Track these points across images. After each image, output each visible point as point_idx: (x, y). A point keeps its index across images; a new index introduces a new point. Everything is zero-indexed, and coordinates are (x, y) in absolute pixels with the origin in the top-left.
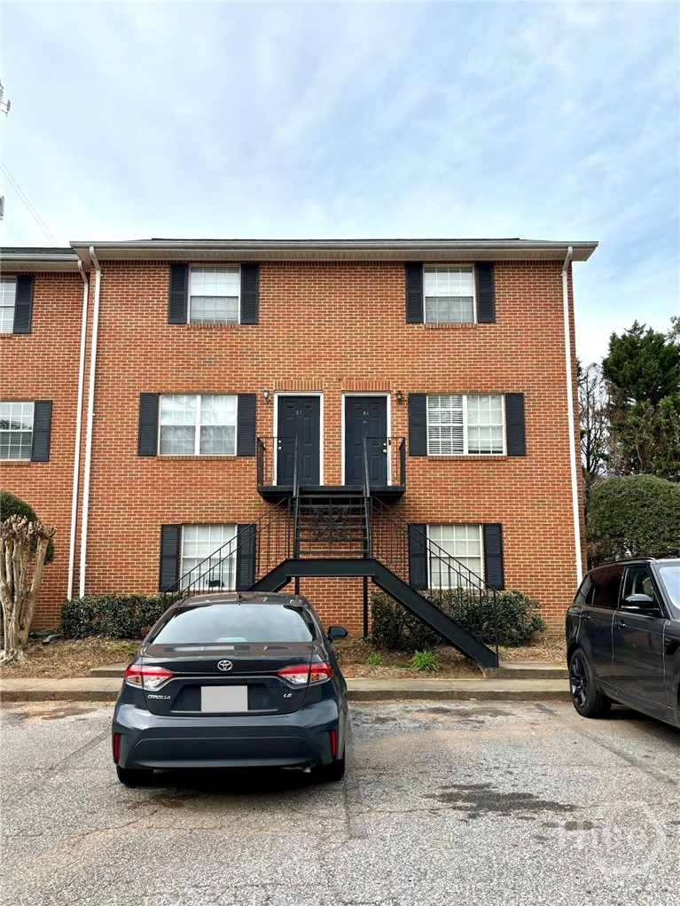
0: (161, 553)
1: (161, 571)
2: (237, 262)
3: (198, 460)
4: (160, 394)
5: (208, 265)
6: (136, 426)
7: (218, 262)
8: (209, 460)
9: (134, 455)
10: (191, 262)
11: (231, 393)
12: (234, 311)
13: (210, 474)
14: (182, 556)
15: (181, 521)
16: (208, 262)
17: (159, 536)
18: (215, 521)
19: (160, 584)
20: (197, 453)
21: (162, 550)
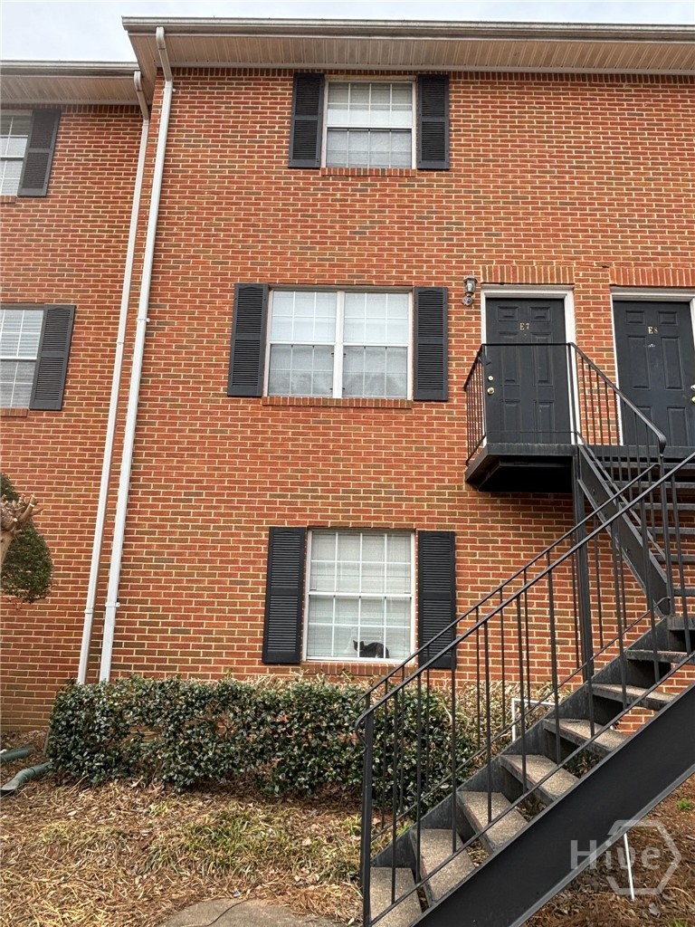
0: (269, 584)
1: (267, 620)
2: (410, 73)
3: (341, 406)
4: (270, 289)
5: (357, 79)
6: (226, 342)
7: (378, 72)
8: (361, 406)
9: (221, 395)
10: (331, 72)
11: (402, 289)
12: (405, 153)
13: (361, 432)
14: (308, 593)
15: (308, 522)
16: (360, 72)
17: (263, 549)
18: (373, 523)
19: (265, 648)
20: (337, 394)
21: (269, 577)
